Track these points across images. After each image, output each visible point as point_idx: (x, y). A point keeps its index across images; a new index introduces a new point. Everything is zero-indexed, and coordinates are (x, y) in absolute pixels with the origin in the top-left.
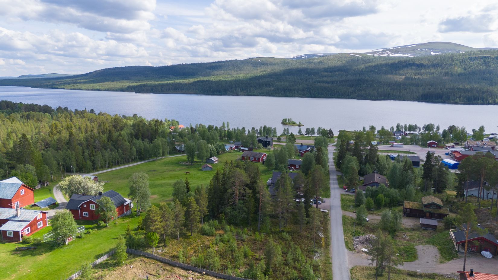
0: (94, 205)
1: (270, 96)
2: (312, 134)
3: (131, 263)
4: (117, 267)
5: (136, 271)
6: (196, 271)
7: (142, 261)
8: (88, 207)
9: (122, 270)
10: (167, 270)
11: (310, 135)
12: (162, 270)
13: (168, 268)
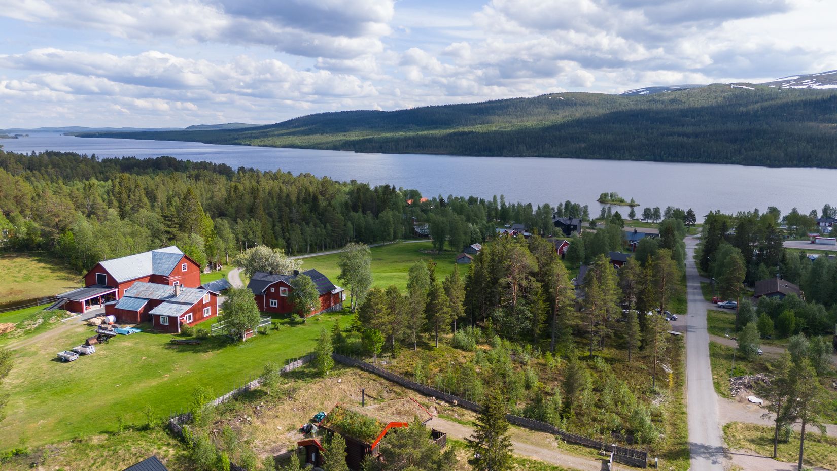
0: (287, 289)
1: (578, 157)
2: (654, 219)
3: (339, 375)
4: (317, 379)
5: (346, 388)
6: (442, 399)
7: (356, 375)
8: (277, 291)
9: (325, 384)
10: (395, 392)
11: (650, 221)
12: (387, 391)
13: (397, 389)
